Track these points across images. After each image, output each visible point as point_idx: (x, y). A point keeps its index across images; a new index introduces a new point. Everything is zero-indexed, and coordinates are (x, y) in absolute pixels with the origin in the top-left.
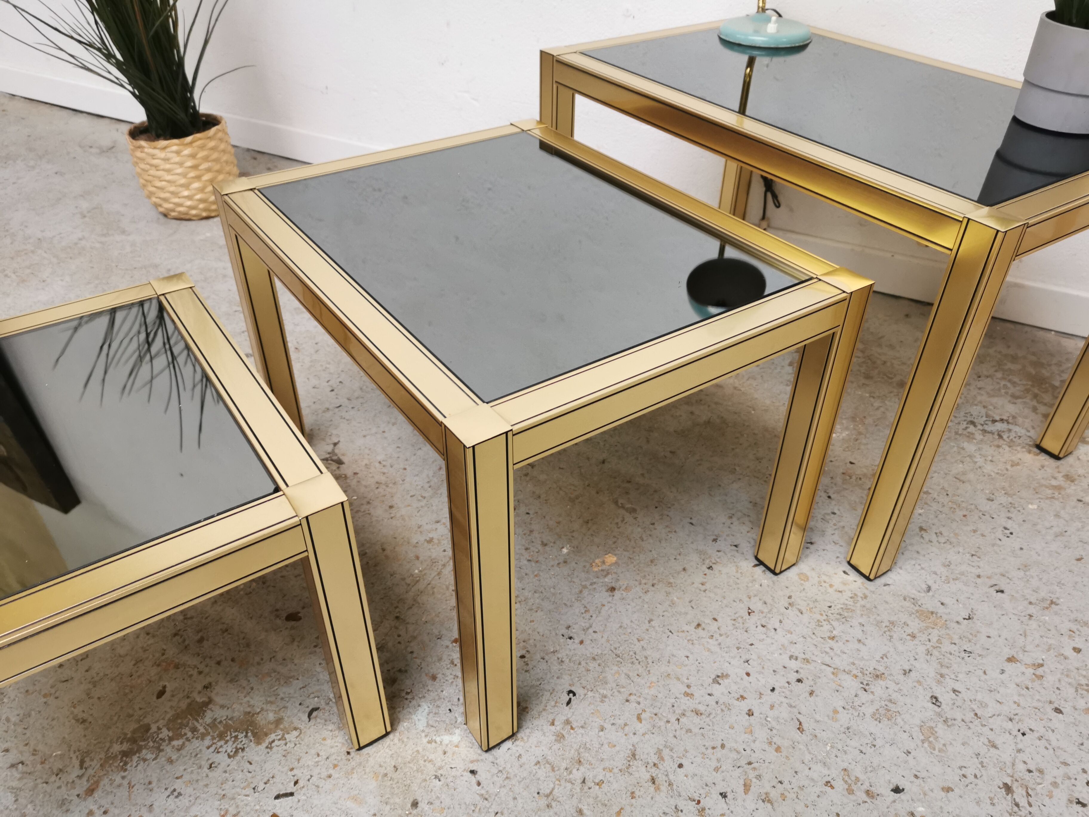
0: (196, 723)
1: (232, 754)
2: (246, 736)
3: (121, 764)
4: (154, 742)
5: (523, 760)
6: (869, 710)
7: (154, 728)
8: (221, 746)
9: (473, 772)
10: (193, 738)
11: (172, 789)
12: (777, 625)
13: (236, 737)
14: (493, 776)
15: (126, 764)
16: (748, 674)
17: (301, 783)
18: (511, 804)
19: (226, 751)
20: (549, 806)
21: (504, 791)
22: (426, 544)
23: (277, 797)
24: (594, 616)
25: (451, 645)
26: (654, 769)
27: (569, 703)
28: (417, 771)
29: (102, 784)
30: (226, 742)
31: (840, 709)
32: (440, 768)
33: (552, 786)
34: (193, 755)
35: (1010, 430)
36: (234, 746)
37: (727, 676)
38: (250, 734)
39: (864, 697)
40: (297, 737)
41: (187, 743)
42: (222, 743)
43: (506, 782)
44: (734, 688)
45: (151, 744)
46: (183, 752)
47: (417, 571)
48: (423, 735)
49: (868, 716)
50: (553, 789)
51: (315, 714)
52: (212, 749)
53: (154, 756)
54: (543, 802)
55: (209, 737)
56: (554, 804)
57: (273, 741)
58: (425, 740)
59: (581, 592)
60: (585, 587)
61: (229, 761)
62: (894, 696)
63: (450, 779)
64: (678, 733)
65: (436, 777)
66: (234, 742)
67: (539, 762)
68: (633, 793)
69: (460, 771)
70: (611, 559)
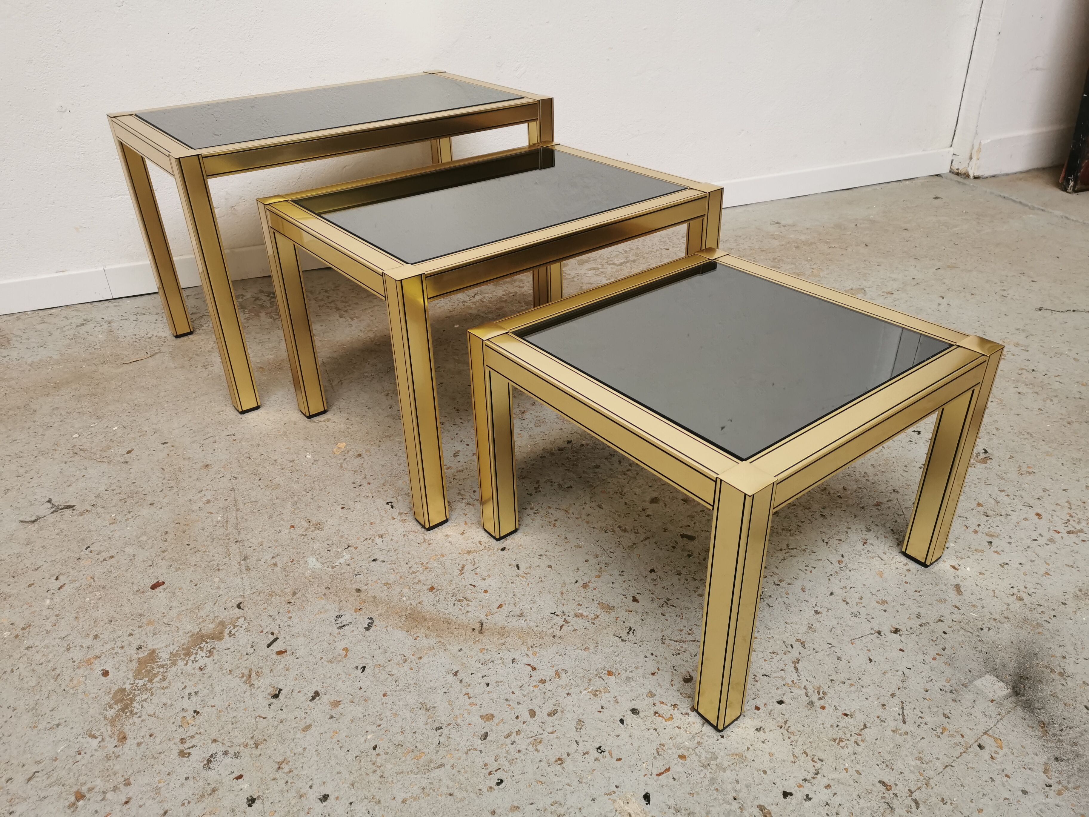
0: (159, 663)
1: (208, 654)
2: (207, 643)
3: (128, 714)
4: (139, 690)
5: (395, 539)
6: (532, 425)
7: (128, 687)
8: (195, 658)
9: (374, 560)
10: (167, 669)
11: (187, 694)
12: (461, 421)
13: (200, 648)
14: (387, 554)
15: (131, 712)
16: (468, 445)
17: (276, 632)
18: (410, 556)
19: (202, 657)
20: (429, 544)
21: (400, 555)
22: (207, 505)
23: (269, 646)
24: (363, 471)
25: (291, 531)
26: (464, 501)
27: (392, 507)
28: (341, 580)
29: (125, 731)
30: (196, 654)
31: (520, 432)
32: (354, 571)
33: (422, 537)
34: (179, 674)
35: (484, 297)
36: (205, 651)
37: (459, 451)
38: (208, 641)
39: (525, 423)
40: (245, 620)
41: (166, 674)
42: (193, 656)
43: (397, 552)
44: (467, 453)
45: (136, 693)
46: (170, 678)
47: (219, 518)
48: (326, 568)
49: (533, 427)
50: (424, 538)
51: (242, 606)
52: (190, 663)
53: (149, 694)
54: (425, 545)
55: (180, 661)
56: (431, 542)
57: (230, 632)
58: (330, 569)
59: (342, 467)
60: (342, 463)
61: (211, 659)
62: (537, 414)
63: (365, 571)
64: (460, 483)
65: (356, 575)
66: (202, 651)
67: (404, 535)
68: (464, 513)
69: (367, 564)
70: (342, 445)
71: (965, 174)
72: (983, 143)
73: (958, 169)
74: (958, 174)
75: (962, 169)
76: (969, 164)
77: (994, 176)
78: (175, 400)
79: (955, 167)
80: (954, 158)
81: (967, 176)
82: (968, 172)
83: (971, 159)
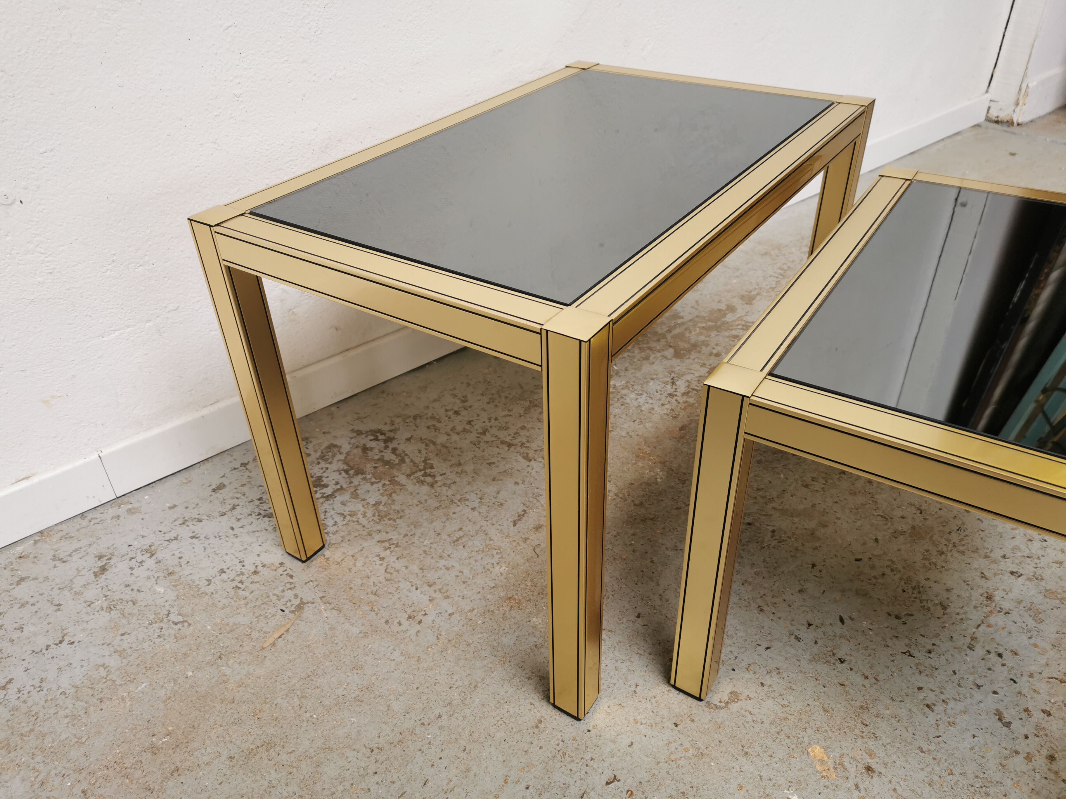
6: (1031, 622)
12: (927, 640)
16: (995, 693)
31: (1032, 641)
37: (999, 711)
39: (1015, 618)
44: (1014, 712)
49: (1037, 625)
62: (1012, 597)
70: (817, 751)
71: (1008, 122)
72: (1030, 85)
73: (997, 117)
74: (997, 122)
75: (1003, 116)
76: (1014, 111)
77: (1032, 121)
78: (432, 716)
79: (994, 114)
80: (992, 104)
81: (1010, 123)
82: (1012, 120)
83: (1017, 104)
